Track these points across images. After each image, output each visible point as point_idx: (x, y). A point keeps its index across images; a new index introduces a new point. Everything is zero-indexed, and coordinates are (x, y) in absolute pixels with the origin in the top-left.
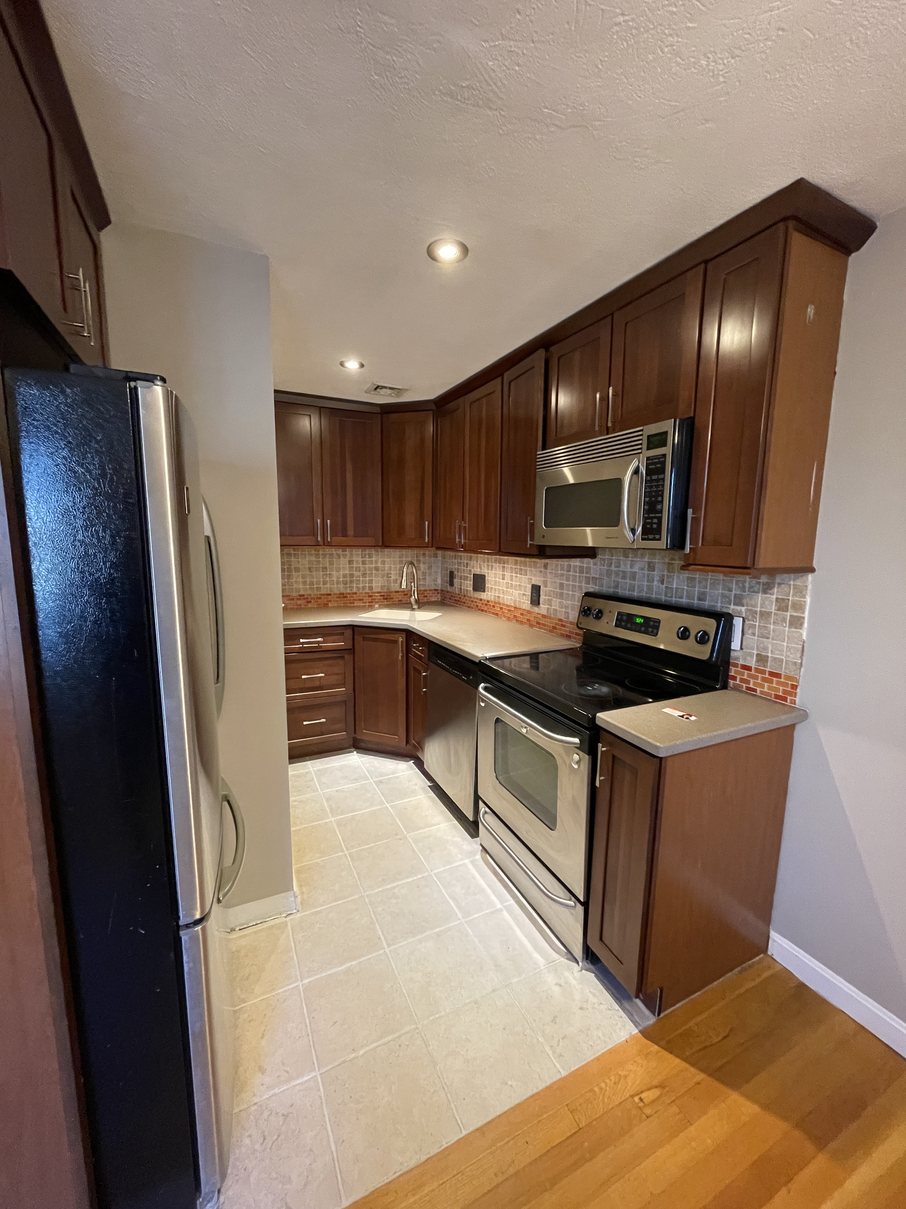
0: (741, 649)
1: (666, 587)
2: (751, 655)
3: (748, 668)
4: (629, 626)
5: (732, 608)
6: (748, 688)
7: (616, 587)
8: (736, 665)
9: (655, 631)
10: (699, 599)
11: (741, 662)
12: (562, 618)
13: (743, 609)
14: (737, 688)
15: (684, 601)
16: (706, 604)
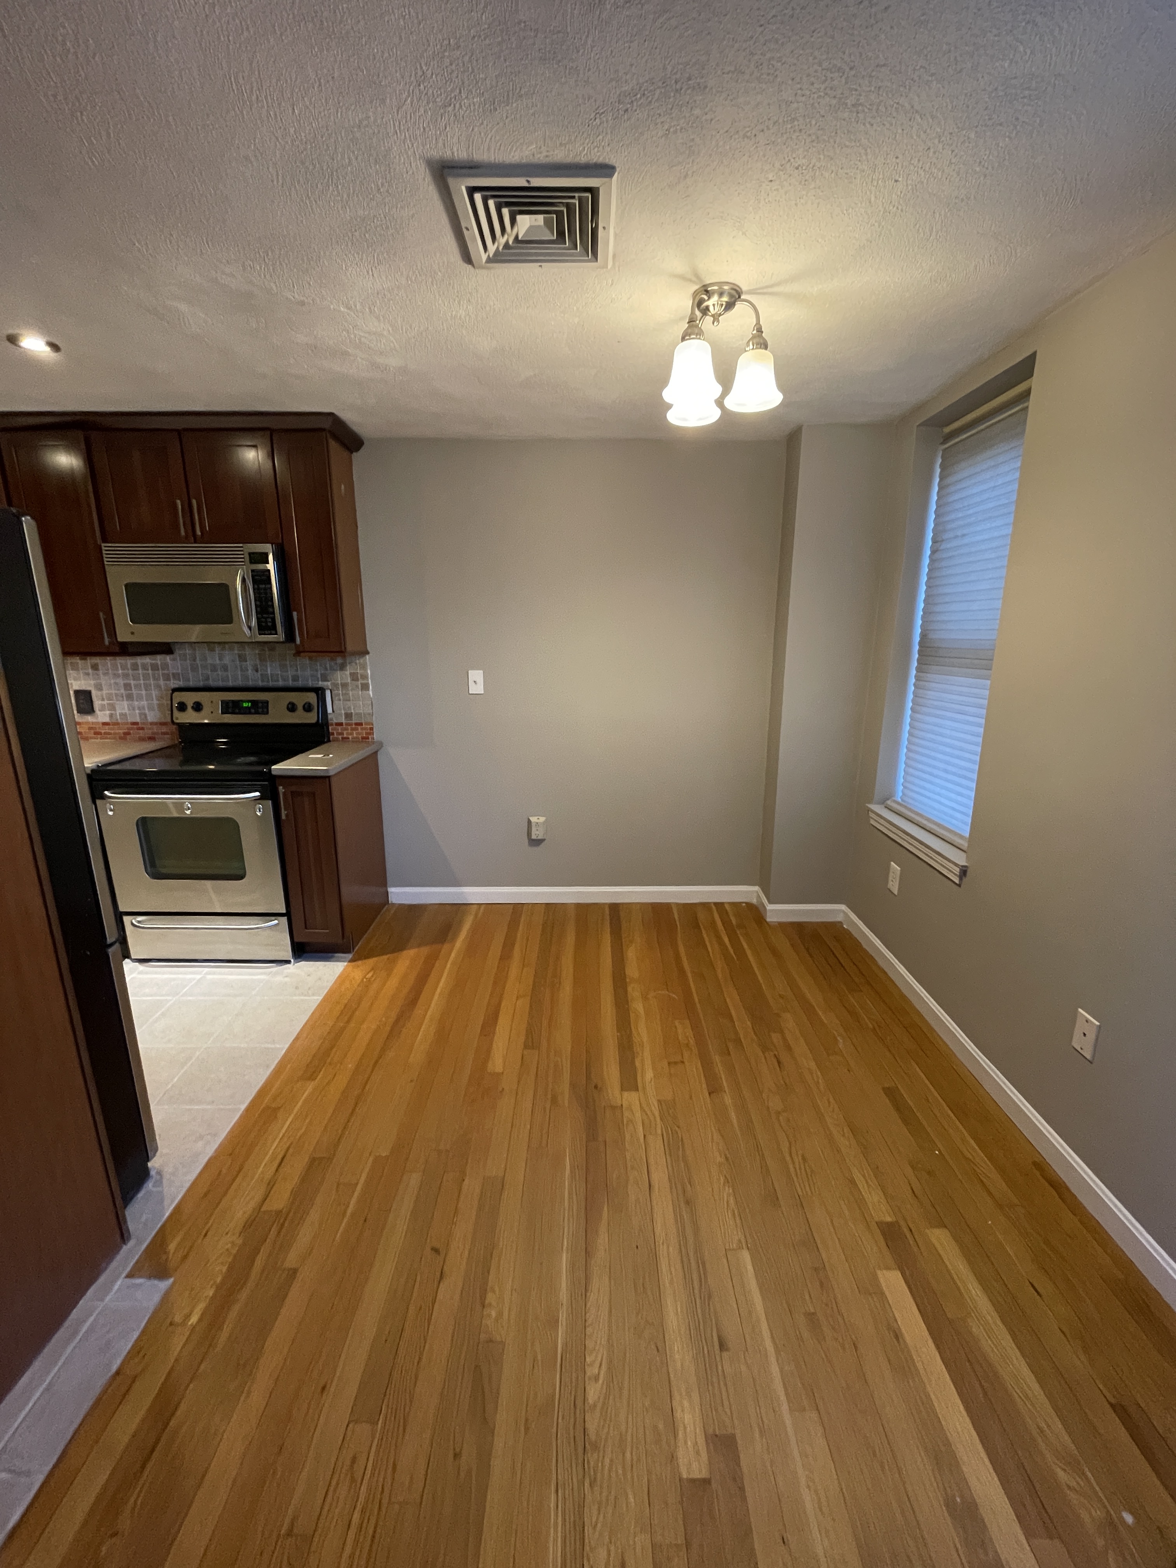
0: (333, 711)
1: (262, 675)
2: (341, 715)
3: (341, 724)
4: (237, 711)
5: (321, 684)
6: (343, 738)
7: (208, 679)
8: (332, 725)
9: (265, 710)
10: (294, 680)
11: (335, 721)
12: (138, 720)
13: (329, 683)
14: (337, 740)
15: (281, 683)
16: (300, 683)
